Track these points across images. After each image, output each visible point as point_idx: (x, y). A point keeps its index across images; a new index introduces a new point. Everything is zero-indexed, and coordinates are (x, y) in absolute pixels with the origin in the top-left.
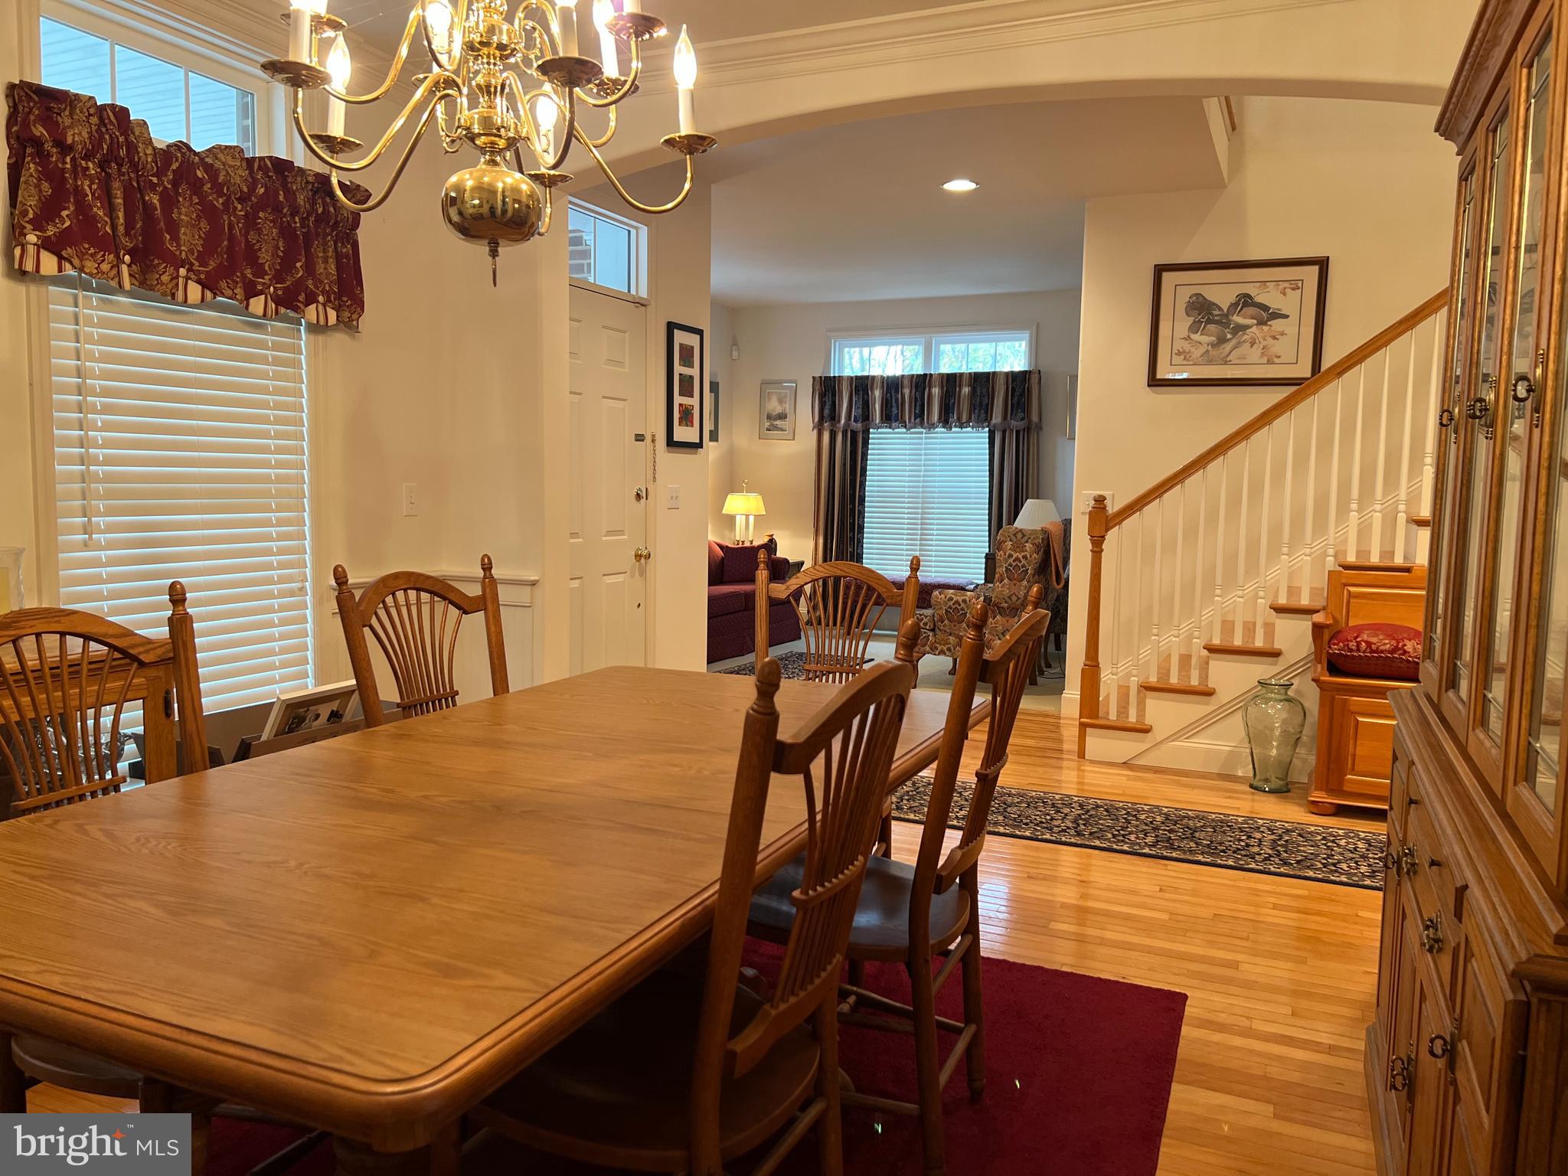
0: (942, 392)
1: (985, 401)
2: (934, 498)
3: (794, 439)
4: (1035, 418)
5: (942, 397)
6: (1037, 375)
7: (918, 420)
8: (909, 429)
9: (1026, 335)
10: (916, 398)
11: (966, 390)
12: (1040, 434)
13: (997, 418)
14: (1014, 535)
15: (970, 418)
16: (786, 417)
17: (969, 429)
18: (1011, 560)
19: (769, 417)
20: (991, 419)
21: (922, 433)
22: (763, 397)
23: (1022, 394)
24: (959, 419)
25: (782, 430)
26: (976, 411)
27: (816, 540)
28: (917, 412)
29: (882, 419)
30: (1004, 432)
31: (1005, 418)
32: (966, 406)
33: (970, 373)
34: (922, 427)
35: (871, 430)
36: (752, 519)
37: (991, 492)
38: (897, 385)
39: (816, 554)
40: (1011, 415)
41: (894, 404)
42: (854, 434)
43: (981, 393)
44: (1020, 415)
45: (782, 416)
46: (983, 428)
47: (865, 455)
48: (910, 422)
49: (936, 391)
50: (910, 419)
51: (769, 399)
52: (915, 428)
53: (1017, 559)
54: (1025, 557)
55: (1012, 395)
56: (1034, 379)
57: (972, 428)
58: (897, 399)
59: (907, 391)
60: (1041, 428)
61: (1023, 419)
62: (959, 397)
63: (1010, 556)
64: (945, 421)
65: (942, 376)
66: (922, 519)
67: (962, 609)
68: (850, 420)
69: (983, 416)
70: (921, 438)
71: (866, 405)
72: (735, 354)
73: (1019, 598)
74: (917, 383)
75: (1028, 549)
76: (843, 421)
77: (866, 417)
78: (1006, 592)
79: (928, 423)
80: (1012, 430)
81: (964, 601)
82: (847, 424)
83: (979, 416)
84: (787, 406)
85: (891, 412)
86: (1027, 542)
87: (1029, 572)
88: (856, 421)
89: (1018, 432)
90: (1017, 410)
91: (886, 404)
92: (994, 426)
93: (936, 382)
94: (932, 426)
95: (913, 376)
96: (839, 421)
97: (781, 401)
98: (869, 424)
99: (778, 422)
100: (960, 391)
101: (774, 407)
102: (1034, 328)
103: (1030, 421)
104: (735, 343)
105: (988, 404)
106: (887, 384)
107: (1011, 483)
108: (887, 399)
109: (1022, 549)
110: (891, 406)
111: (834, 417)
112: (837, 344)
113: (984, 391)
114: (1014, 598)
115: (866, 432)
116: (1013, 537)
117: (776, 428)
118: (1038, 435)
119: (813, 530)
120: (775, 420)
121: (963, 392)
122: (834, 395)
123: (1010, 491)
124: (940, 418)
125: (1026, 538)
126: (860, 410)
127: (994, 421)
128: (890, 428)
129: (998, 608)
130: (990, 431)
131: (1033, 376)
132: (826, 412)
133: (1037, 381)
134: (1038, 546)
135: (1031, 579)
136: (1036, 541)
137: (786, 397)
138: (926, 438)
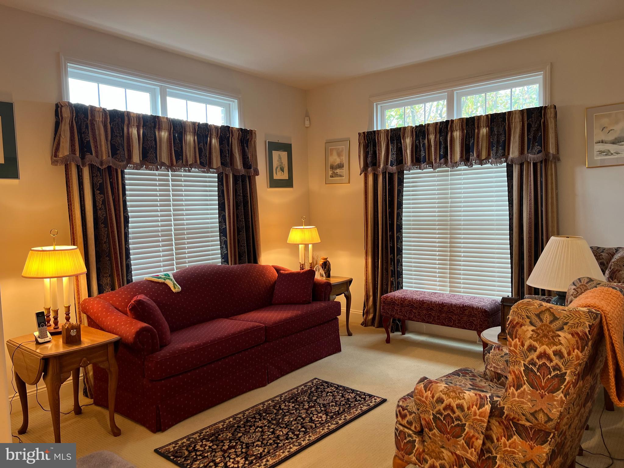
0: (463, 135)
1: (502, 138)
2: (460, 225)
3: (349, 182)
4: (552, 150)
5: (462, 139)
6: (552, 110)
7: (442, 160)
8: (436, 168)
9: (540, 77)
10: (440, 142)
11: (484, 131)
12: (558, 164)
13: (514, 152)
14: (538, 316)
15: (489, 155)
16: (343, 166)
17: (489, 165)
18: (534, 356)
19: (332, 167)
20: (509, 154)
21: (447, 171)
22: (327, 153)
23: (538, 129)
24: (478, 156)
25: (341, 176)
26: (494, 148)
27: (366, 260)
28: (442, 153)
29: (412, 161)
30: (521, 165)
31: (522, 152)
32: (485, 145)
33: (487, 116)
34: (447, 166)
35: (405, 172)
36: (310, 246)
37: (511, 219)
38: (424, 132)
39: (367, 270)
40: (528, 150)
41: (422, 149)
42: (391, 175)
43: (498, 132)
44: (538, 148)
45: (341, 166)
46: (501, 163)
47: (400, 192)
48: (436, 162)
49: (457, 134)
50: (436, 159)
51: (331, 154)
52: (439, 167)
53: (543, 355)
54: (558, 354)
55: (529, 131)
56: (550, 114)
57: (491, 164)
58: (424, 144)
59: (432, 137)
60: (559, 160)
61: (540, 152)
62: (478, 138)
63: (532, 349)
64: (466, 160)
65: (462, 120)
66: (451, 247)
67: (458, 419)
68: (387, 164)
69: (500, 152)
70: (447, 176)
71: (400, 152)
72: (307, 123)
73: (550, 420)
74: (440, 129)
75: (563, 341)
76: (382, 166)
77: (400, 161)
78: (528, 406)
79: (451, 162)
80: (529, 163)
81: (460, 407)
82: (385, 168)
83: (496, 153)
84: (344, 157)
85: (420, 156)
86: (561, 329)
87: (567, 378)
88: (392, 165)
89: (535, 165)
90: (533, 144)
91: (416, 149)
92: (512, 161)
93: (457, 126)
94: (455, 165)
95: (437, 123)
96: (379, 166)
97: (339, 155)
98: (403, 167)
99: (338, 171)
100: (478, 133)
101: (335, 159)
102: (548, 68)
103: (547, 154)
104: (307, 115)
105: (505, 141)
106: (416, 132)
107: (530, 211)
108: (416, 145)
109: (553, 340)
110: (420, 151)
111: (375, 164)
112: (379, 106)
113: (501, 130)
114: (541, 417)
115: (401, 174)
116: (535, 319)
117: (336, 175)
118: (556, 167)
119: (364, 251)
120: (336, 169)
121: (481, 132)
122: (375, 146)
123: (530, 219)
124: (461, 157)
125: (558, 324)
126: (394, 156)
127: (511, 156)
128: (420, 169)
129: (516, 425)
130: (508, 166)
131: (548, 111)
132: (369, 159)
133: (553, 115)
134: (582, 339)
135: (571, 391)
136: (579, 330)
137: (342, 151)
138: (451, 175)
